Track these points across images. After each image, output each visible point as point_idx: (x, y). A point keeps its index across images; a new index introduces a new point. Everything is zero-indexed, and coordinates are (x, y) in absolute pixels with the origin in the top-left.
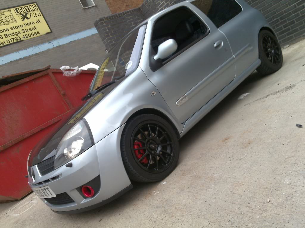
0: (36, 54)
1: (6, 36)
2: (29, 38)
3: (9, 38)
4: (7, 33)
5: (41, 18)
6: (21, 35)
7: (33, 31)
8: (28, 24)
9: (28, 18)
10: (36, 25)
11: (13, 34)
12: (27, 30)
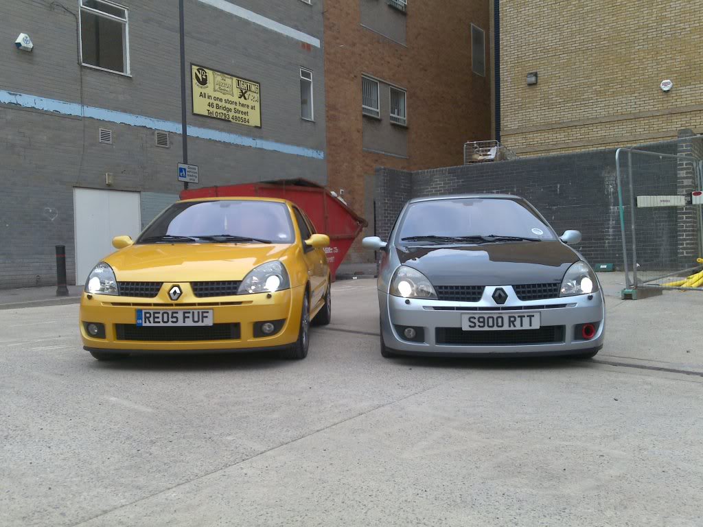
0: (237, 145)
1: (218, 107)
2: (237, 122)
3: (219, 111)
4: (220, 104)
5: (257, 105)
6: (231, 114)
7: (244, 116)
8: (243, 105)
9: (245, 99)
10: (249, 110)
11: (225, 109)
12: (238, 112)
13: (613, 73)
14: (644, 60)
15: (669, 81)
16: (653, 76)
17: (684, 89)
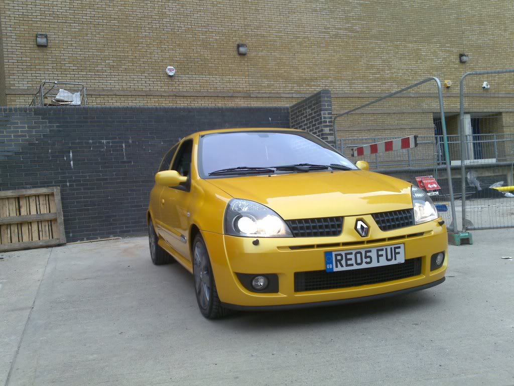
13: (123, 51)
14: (151, 46)
15: (172, 67)
16: (159, 61)
17: (185, 78)
